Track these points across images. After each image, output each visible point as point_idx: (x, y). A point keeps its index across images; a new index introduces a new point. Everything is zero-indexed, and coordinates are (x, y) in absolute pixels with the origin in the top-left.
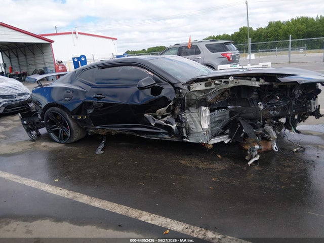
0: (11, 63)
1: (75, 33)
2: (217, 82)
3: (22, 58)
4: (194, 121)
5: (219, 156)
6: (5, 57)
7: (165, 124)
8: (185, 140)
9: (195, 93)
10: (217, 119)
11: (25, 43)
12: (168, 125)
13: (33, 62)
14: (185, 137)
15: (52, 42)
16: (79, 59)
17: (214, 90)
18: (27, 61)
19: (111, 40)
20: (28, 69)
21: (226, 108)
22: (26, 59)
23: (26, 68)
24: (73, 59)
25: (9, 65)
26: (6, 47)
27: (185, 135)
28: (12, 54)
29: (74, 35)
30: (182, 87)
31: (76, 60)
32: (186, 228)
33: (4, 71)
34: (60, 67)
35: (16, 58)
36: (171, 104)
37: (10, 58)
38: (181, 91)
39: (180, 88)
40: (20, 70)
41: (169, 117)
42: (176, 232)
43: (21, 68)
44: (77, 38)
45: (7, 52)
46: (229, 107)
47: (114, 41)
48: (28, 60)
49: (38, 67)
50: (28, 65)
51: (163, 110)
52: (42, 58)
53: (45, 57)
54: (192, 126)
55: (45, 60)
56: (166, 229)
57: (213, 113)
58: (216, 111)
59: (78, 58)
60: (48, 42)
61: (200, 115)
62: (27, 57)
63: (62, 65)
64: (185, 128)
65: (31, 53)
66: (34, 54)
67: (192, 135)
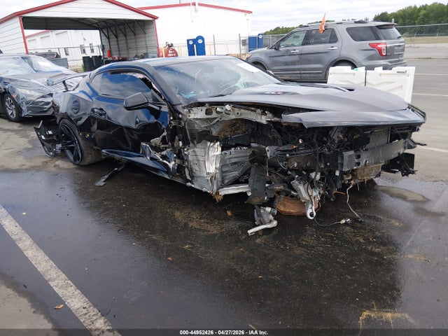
0: (110, 45)
1: (194, 4)
2: (218, 109)
3: (122, 38)
4: (198, 160)
5: (229, 213)
6: (104, 37)
7: (161, 160)
8: (189, 184)
9: (197, 122)
10: (234, 160)
11: (124, 20)
12: (165, 161)
13: (134, 44)
14: (188, 181)
15: (155, 18)
16: (195, 41)
17: (217, 120)
18: (127, 43)
19: (243, 14)
20: (128, 54)
21: (249, 146)
22: (126, 40)
23: (126, 52)
24: (188, 41)
25: (107, 48)
26: (104, 24)
27: (189, 178)
28: (110, 33)
29: (193, 7)
30: (181, 111)
31: (191, 43)
32: (84, 308)
33: (102, 55)
34: (170, 52)
35: (116, 39)
36: (165, 134)
37: (108, 38)
38: (180, 116)
39: (180, 113)
40: (120, 55)
41: (169, 150)
42: (70, 309)
43: (121, 53)
44: (196, 11)
45: (105, 31)
46: (253, 145)
47: (248, 14)
48: (129, 41)
49: (139, 51)
50: (128, 49)
51: (156, 141)
52: (143, 39)
53: (147, 39)
54: (195, 168)
55: (148, 43)
56: (63, 302)
57: (228, 152)
58: (233, 149)
59: (193, 40)
60: (151, 19)
61: (207, 153)
62: (128, 38)
63: (173, 50)
64: (188, 168)
65: (131, 33)
66: (135, 35)
67: (195, 178)
